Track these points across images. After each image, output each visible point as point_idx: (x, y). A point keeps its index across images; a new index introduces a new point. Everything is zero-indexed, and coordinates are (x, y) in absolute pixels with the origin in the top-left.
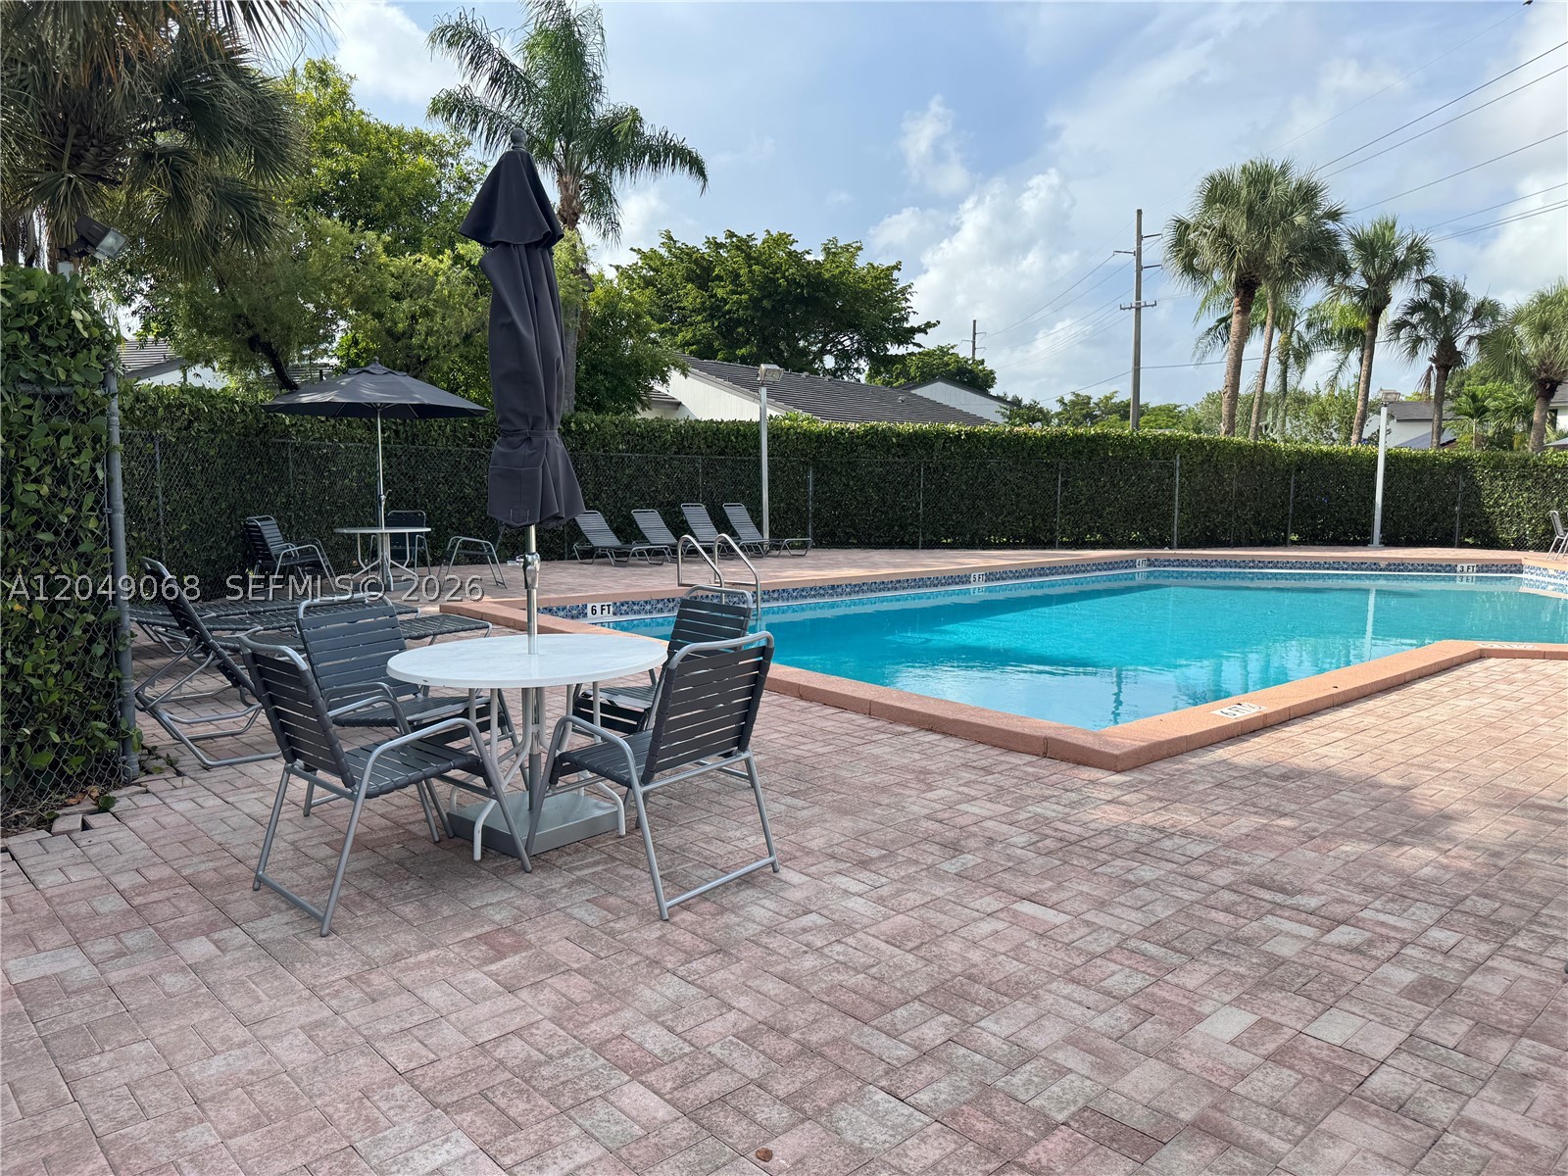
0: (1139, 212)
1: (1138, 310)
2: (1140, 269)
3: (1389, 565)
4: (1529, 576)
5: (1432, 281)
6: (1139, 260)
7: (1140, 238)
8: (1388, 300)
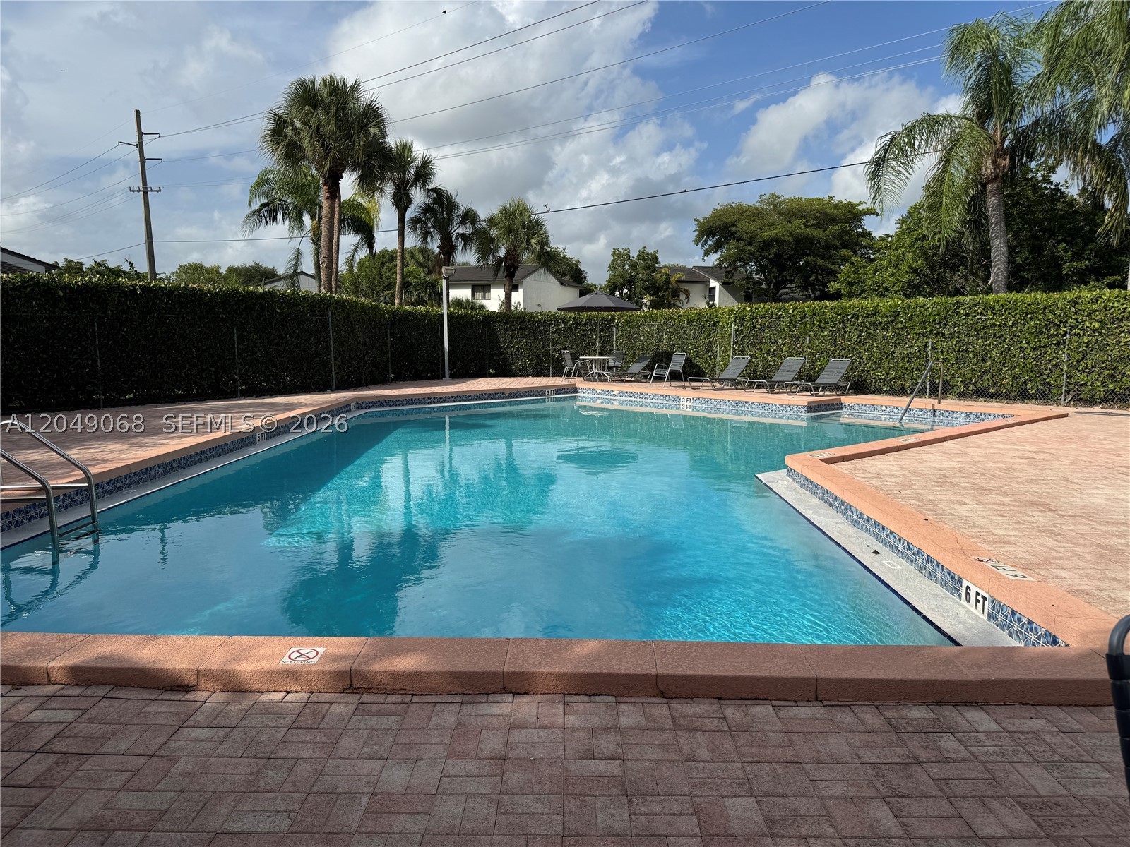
0: (138, 113)
1: (145, 193)
2: (143, 160)
3: (510, 393)
4: (582, 395)
5: (436, 190)
6: (141, 152)
7: (140, 134)
8: (410, 201)
